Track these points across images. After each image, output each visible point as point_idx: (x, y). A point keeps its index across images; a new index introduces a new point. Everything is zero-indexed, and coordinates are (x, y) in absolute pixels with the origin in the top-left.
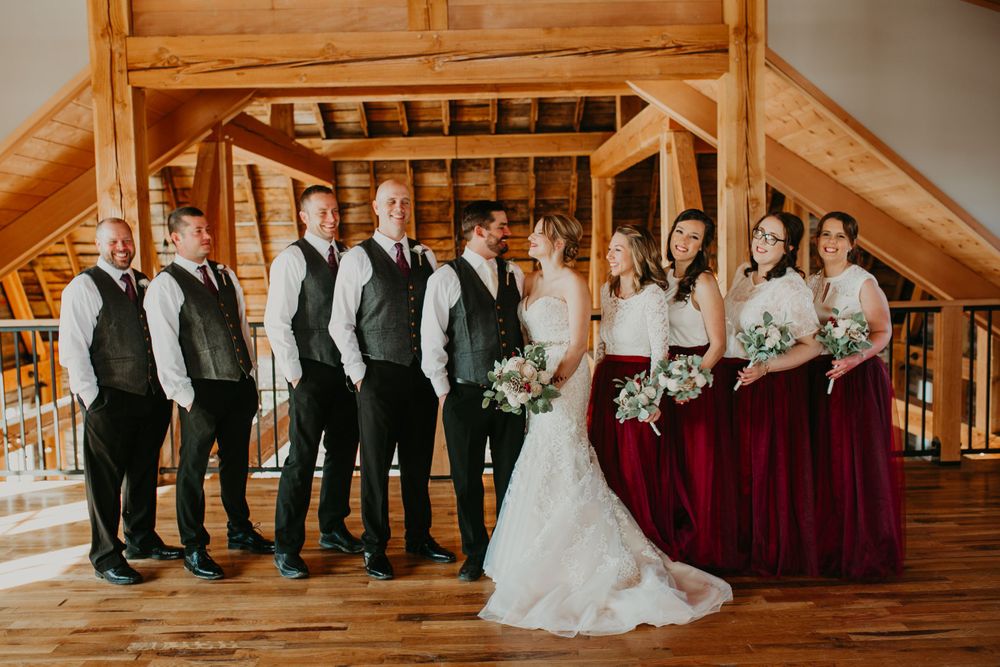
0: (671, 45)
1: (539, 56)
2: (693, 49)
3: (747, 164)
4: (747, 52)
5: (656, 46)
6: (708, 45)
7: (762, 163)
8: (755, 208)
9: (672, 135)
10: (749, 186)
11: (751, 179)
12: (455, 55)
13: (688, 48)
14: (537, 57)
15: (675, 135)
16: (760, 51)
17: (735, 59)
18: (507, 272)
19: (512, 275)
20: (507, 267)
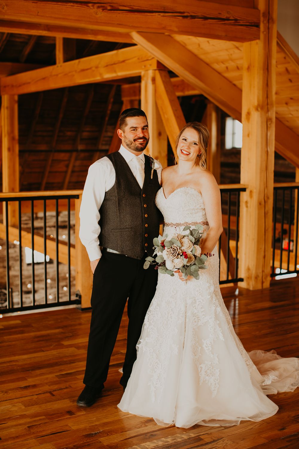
0: (232, 18)
1: (162, 14)
2: (243, 22)
3: (267, 97)
4: (268, 28)
5: (224, 17)
6: (250, 21)
7: (274, 97)
8: (270, 124)
9: (157, 72)
10: (268, 111)
11: (269, 106)
12: (110, 6)
13: (241, 21)
14: (160, 15)
15: (160, 72)
16: (275, 29)
17: (263, 32)
18: (152, 168)
19: (155, 171)
20: (152, 164)
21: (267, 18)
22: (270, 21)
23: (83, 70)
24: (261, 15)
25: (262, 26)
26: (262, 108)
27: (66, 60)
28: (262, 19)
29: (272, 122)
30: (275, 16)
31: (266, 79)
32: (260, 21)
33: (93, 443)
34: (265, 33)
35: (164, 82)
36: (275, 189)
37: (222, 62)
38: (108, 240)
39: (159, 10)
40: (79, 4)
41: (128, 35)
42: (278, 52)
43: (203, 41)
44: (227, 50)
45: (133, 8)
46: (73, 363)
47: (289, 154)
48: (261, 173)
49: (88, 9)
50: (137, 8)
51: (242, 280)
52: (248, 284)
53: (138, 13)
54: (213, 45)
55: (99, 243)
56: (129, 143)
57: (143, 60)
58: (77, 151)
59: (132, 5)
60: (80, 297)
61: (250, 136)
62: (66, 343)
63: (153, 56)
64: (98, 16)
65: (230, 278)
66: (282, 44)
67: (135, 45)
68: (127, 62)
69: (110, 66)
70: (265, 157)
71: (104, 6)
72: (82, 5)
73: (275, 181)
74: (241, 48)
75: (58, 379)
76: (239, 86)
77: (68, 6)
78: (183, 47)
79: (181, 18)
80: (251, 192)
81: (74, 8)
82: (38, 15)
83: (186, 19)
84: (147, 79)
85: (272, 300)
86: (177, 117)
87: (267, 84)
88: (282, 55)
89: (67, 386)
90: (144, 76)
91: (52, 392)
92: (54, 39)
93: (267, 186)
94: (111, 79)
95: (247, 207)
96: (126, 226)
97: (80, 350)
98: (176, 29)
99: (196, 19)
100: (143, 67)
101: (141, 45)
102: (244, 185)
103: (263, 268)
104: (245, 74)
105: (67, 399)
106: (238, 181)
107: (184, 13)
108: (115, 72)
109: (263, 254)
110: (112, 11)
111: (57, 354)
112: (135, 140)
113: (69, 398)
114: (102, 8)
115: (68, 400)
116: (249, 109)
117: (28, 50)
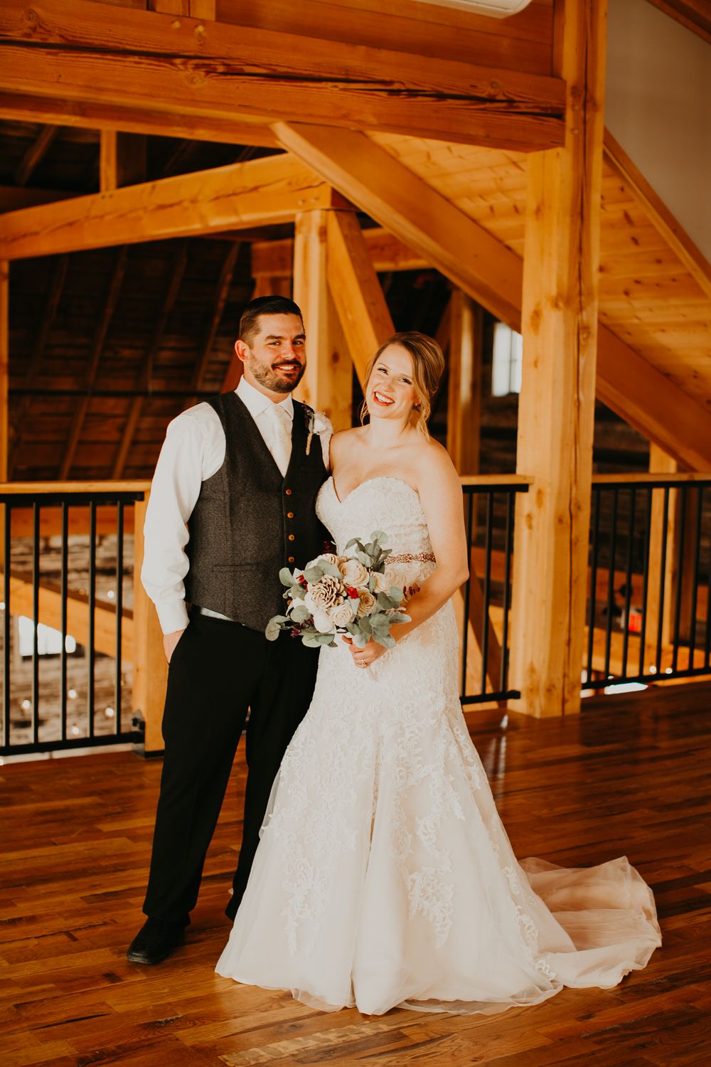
0: (501, 97)
1: (341, 85)
2: (527, 108)
3: (580, 277)
4: (585, 122)
5: (484, 95)
6: (543, 105)
7: (595, 277)
8: (586, 339)
9: (332, 214)
10: (581, 309)
11: (583, 298)
12: (224, 64)
13: (521, 105)
14: (336, 87)
15: (337, 216)
16: (599, 123)
17: (572, 130)
18: (309, 432)
19: (316, 439)
20: (309, 421)
21: (582, 99)
22: (589, 105)
23: (162, 207)
24: (568, 91)
25: (569, 116)
26: (568, 302)
27: (123, 182)
28: (569, 100)
29: (589, 333)
30: (600, 93)
31: (578, 236)
32: (565, 104)
33: (160, 1042)
34: (576, 132)
35: (346, 238)
36: (595, 487)
37: (481, 196)
38: (204, 588)
39: (334, 76)
40: (152, 60)
41: (266, 130)
42: (605, 176)
43: (436, 146)
44: (491, 168)
45: (274, 70)
46: (122, 870)
47: (632, 410)
48: (562, 450)
49: (174, 70)
50: (285, 70)
51: (516, 695)
52: (531, 704)
53: (286, 82)
54: (461, 157)
55: (183, 595)
56: (261, 371)
57: (301, 188)
58: (144, 393)
59: (275, 64)
60: (142, 725)
61: (539, 365)
62: (107, 827)
63: (323, 179)
64: (193, 87)
65: (489, 690)
66: (615, 158)
67: (281, 151)
68: (262, 190)
69: (224, 199)
70: (572, 414)
71: (210, 65)
72: (159, 61)
73: (598, 470)
74: (522, 165)
75: (87, 905)
76: (519, 251)
77: (127, 64)
78: (392, 158)
79: (384, 94)
80: (540, 493)
81: (141, 68)
82: (58, 82)
83: (395, 97)
84: (309, 230)
85: (585, 742)
86: (375, 320)
87: (580, 249)
88: (615, 183)
89: (106, 920)
90: (301, 222)
91: (71, 932)
92: (97, 134)
93: (576, 481)
94: (226, 229)
95: (530, 527)
96: (245, 558)
97: (139, 844)
98: (373, 120)
99: (420, 99)
100: (300, 203)
101: (295, 153)
102: (525, 478)
103: (564, 668)
104: (531, 224)
105: (105, 947)
106: (510, 468)
107: (391, 83)
108: (236, 212)
109: (564, 636)
110: (229, 77)
111: (86, 852)
112: (274, 366)
113: (109, 945)
114: (203, 70)
115: (108, 949)
116: (538, 305)
117: (35, 156)
